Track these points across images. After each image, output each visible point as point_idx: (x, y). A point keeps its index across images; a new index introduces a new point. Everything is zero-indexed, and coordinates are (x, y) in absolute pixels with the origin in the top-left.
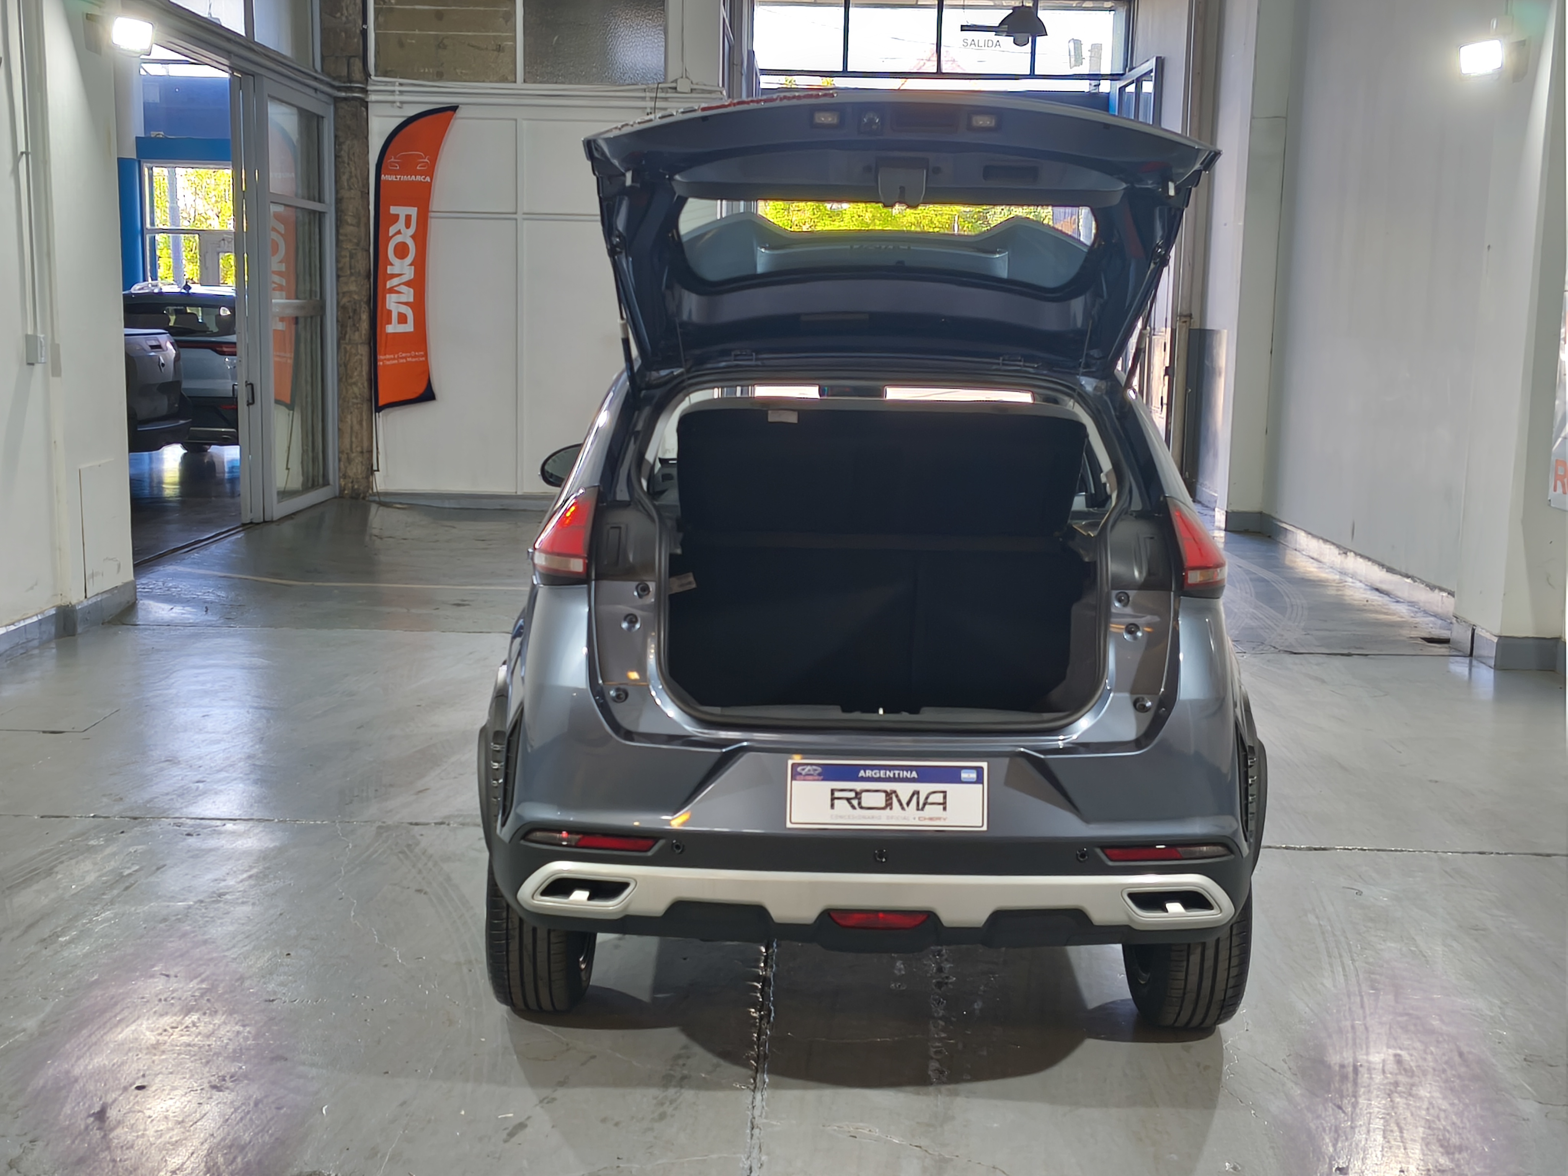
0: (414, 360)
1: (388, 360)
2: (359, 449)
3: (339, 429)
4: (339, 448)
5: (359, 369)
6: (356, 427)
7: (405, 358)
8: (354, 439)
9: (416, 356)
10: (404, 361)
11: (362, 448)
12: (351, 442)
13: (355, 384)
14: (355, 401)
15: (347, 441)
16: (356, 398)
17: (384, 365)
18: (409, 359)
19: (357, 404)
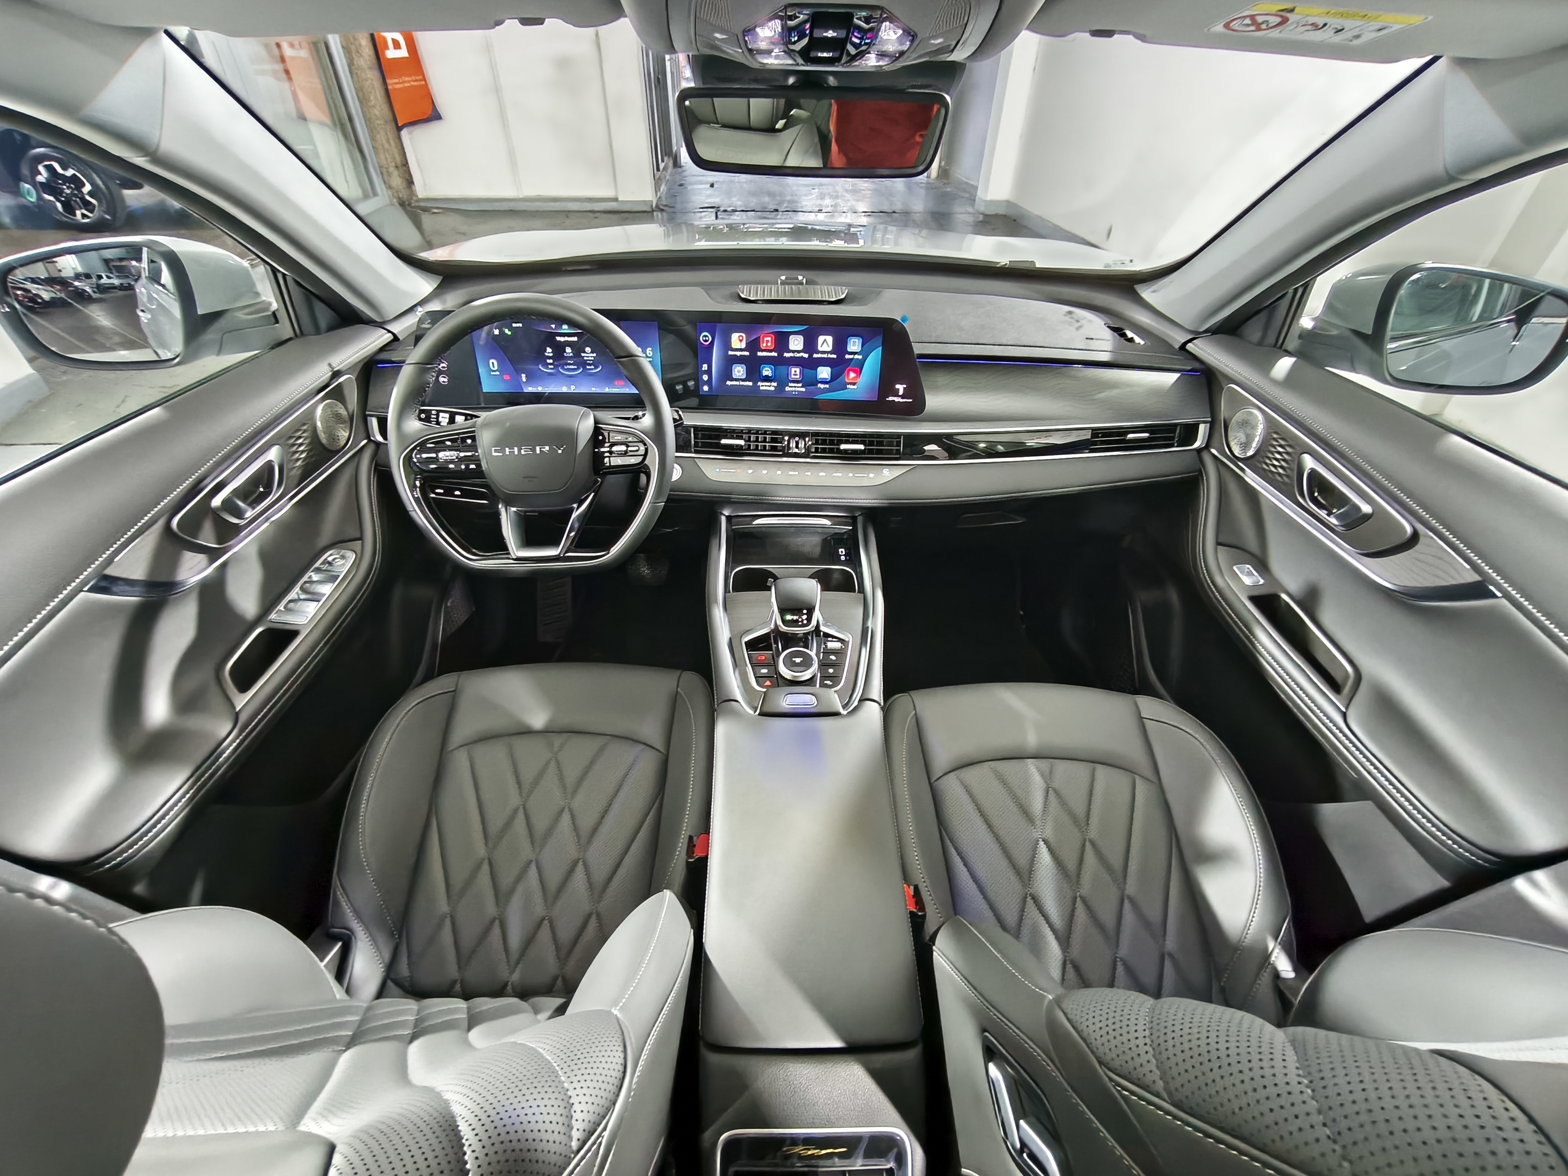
0: (416, 83)
1: (396, 83)
2: (393, 164)
3: (374, 147)
4: (378, 163)
5: (373, 92)
6: (387, 146)
7: (409, 82)
8: (387, 156)
9: (416, 81)
10: (409, 85)
11: (396, 163)
12: (386, 158)
13: (374, 106)
14: (378, 122)
15: (382, 156)
16: (378, 119)
17: (395, 89)
18: (412, 83)
19: (381, 124)
